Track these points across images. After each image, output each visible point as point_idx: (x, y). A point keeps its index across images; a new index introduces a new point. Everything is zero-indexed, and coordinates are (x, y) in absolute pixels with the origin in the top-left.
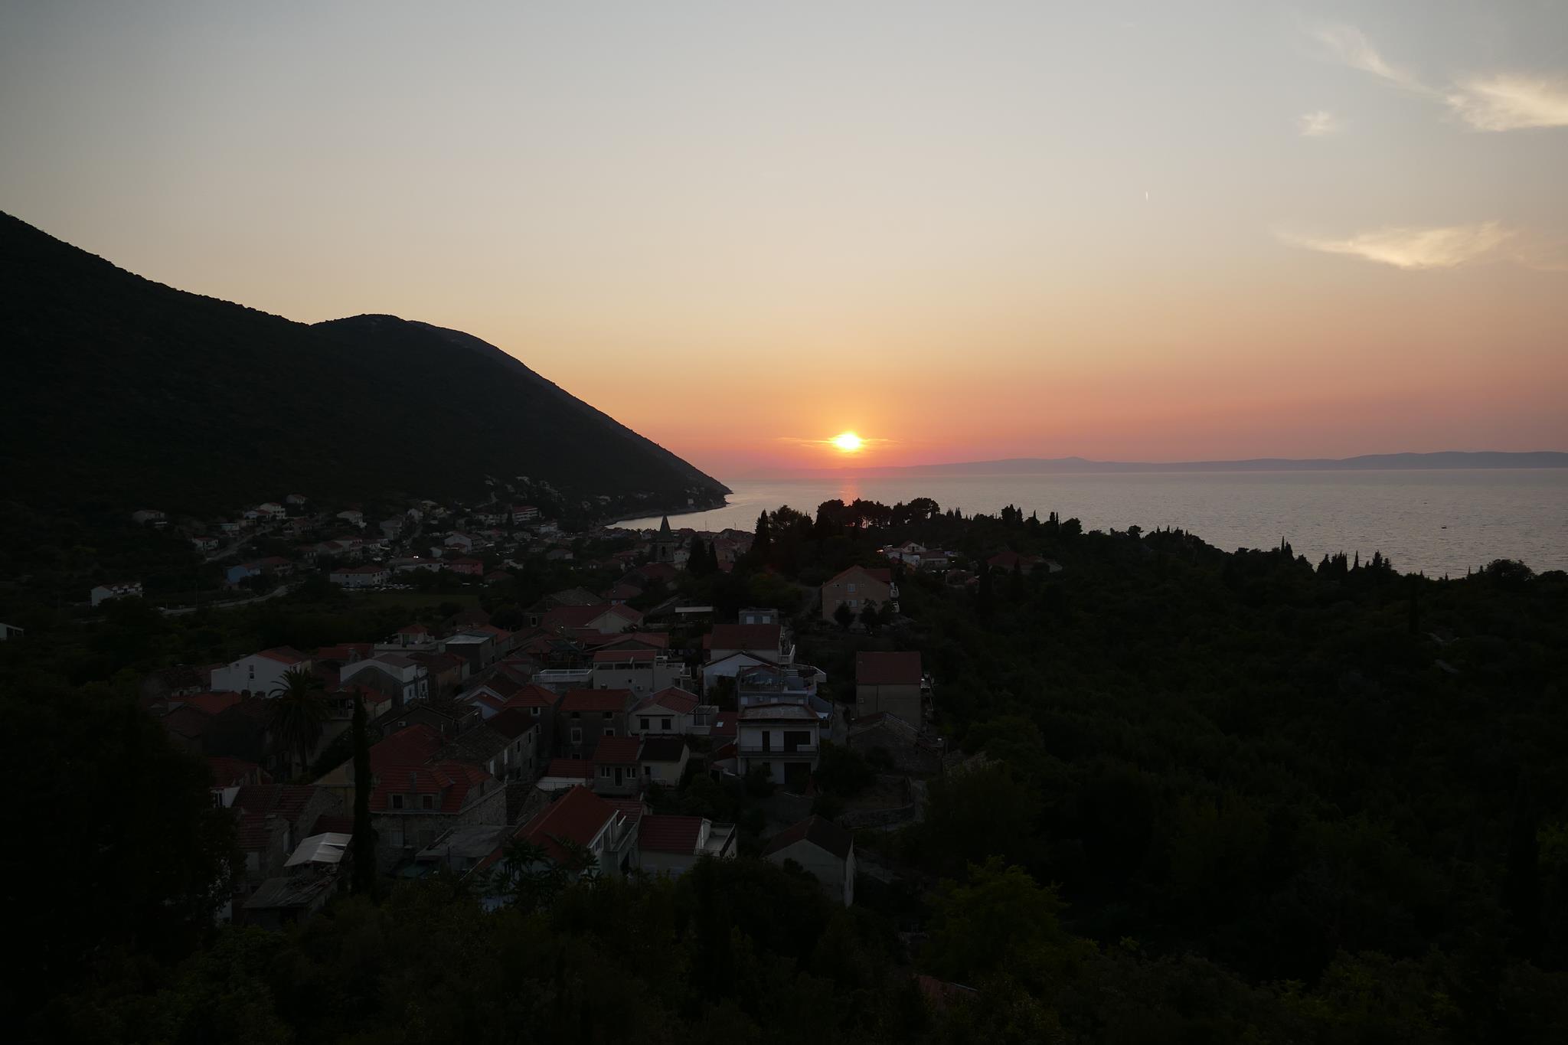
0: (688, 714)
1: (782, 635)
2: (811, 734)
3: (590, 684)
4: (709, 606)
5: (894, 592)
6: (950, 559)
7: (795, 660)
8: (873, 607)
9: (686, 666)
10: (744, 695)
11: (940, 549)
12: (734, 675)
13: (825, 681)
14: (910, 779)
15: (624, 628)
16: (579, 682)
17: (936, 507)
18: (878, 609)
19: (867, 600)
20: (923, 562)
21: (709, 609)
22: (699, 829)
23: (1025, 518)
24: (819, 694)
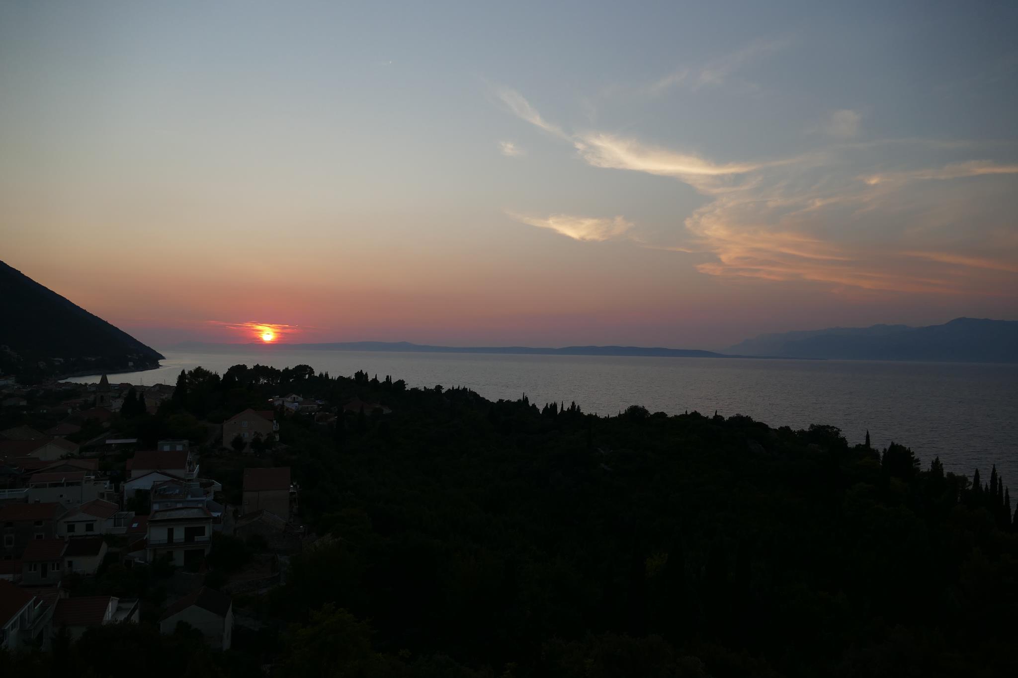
0: (109, 518)
1: (189, 457)
2: (206, 528)
3: (26, 500)
4: (135, 438)
5: (276, 427)
6: (319, 405)
7: (200, 475)
8: (260, 437)
9: (110, 483)
10: (156, 503)
11: (313, 399)
12: (149, 488)
13: (220, 490)
14: (278, 555)
15: (61, 456)
16: (15, 499)
17: (311, 371)
18: (263, 438)
19: (256, 433)
20: (301, 407)
21: (134, 441)
22: (107, 605)
23: (370, 379)
24: (215, 499)
